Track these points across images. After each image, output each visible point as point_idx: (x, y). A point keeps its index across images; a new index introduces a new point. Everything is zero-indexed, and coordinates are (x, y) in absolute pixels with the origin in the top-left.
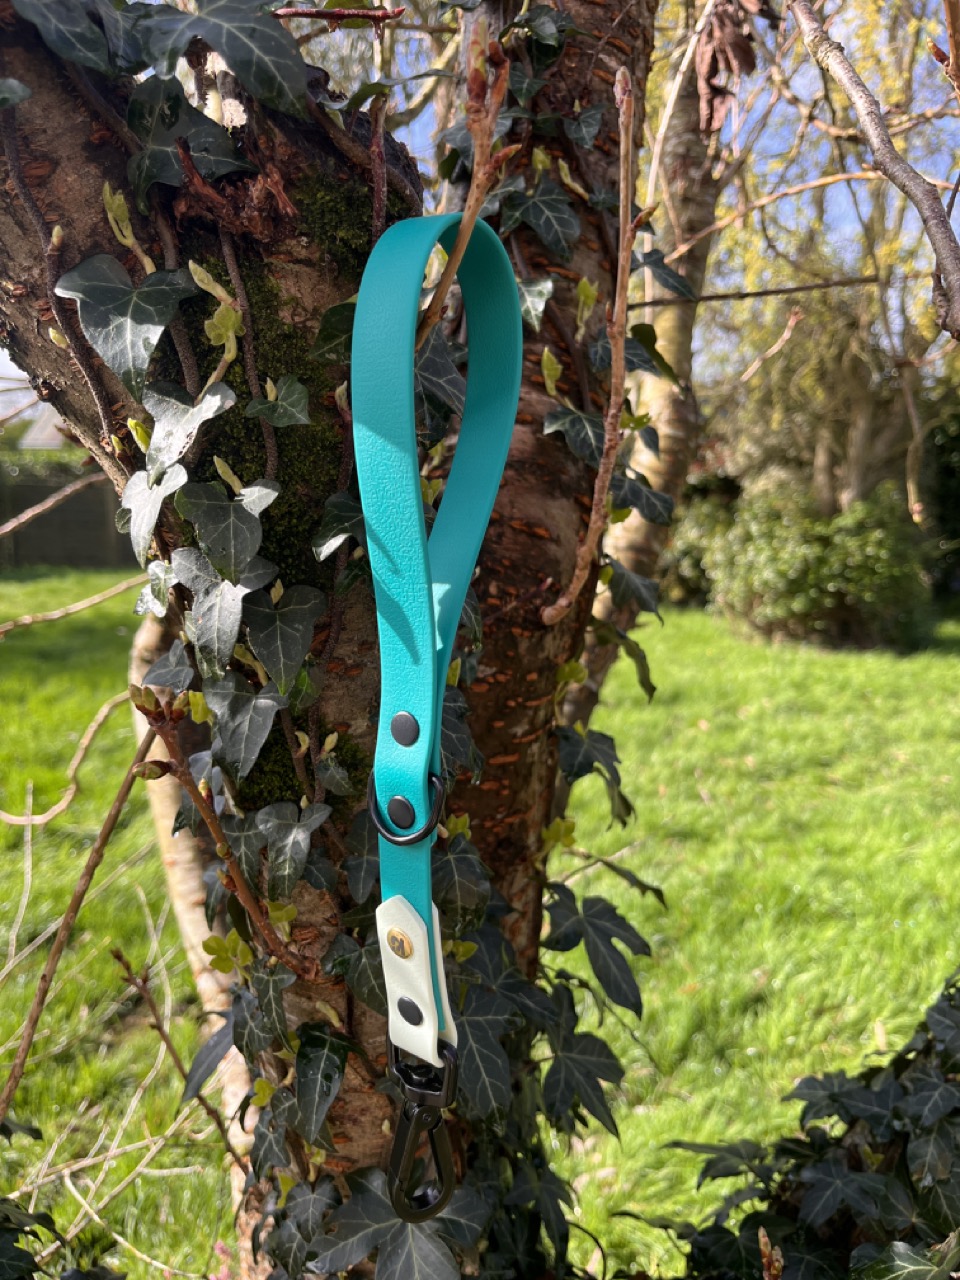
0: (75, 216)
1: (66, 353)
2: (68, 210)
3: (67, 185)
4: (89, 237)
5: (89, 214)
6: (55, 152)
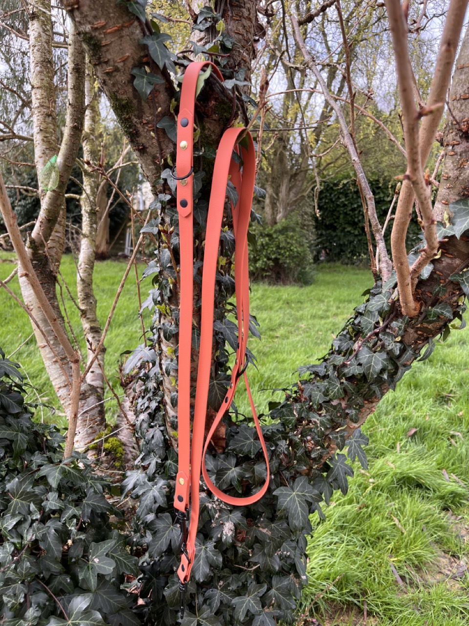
1: (153, 138)
2: (161, 103)
3: (161, 98)
4: (164, 110)
5: (165, 105)
6: (160, 89)
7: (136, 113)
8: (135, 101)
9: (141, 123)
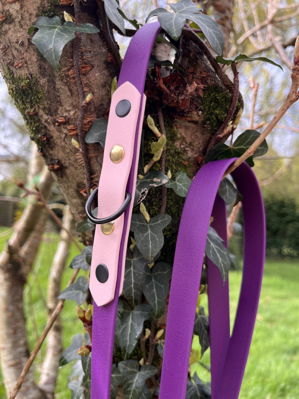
0: (96, 91)
1: (77, 150)
2: (93, 88)
3: (95, 77)
4: (100, 101)
5: (102, 91)
6: (93, 62)
7: (46, 103)
8: (43, 81)
9: (54, 122)
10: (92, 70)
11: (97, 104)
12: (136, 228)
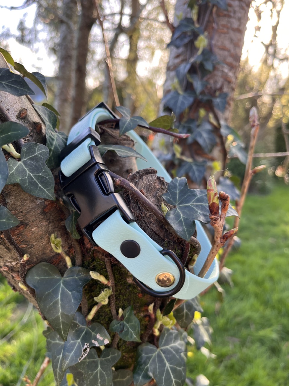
0: (35, 244)
2: (31, 242)
3: (32, 232)
4: (41, 251)
5: (42, 242)
6: (27, 220)
10: (27, 227)
11: (38, 254)
12: (85, 366)
